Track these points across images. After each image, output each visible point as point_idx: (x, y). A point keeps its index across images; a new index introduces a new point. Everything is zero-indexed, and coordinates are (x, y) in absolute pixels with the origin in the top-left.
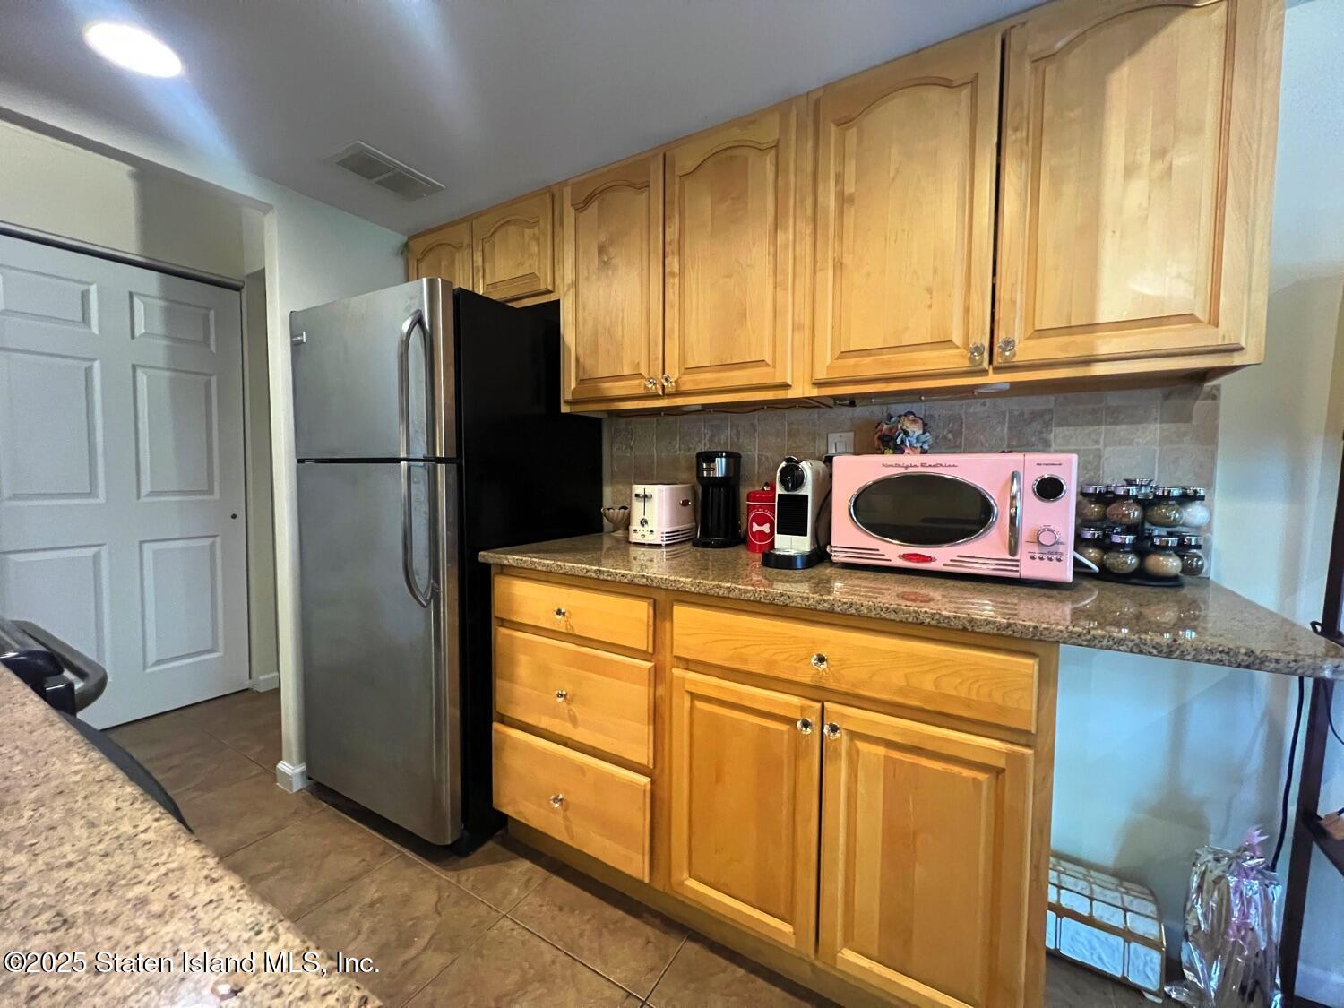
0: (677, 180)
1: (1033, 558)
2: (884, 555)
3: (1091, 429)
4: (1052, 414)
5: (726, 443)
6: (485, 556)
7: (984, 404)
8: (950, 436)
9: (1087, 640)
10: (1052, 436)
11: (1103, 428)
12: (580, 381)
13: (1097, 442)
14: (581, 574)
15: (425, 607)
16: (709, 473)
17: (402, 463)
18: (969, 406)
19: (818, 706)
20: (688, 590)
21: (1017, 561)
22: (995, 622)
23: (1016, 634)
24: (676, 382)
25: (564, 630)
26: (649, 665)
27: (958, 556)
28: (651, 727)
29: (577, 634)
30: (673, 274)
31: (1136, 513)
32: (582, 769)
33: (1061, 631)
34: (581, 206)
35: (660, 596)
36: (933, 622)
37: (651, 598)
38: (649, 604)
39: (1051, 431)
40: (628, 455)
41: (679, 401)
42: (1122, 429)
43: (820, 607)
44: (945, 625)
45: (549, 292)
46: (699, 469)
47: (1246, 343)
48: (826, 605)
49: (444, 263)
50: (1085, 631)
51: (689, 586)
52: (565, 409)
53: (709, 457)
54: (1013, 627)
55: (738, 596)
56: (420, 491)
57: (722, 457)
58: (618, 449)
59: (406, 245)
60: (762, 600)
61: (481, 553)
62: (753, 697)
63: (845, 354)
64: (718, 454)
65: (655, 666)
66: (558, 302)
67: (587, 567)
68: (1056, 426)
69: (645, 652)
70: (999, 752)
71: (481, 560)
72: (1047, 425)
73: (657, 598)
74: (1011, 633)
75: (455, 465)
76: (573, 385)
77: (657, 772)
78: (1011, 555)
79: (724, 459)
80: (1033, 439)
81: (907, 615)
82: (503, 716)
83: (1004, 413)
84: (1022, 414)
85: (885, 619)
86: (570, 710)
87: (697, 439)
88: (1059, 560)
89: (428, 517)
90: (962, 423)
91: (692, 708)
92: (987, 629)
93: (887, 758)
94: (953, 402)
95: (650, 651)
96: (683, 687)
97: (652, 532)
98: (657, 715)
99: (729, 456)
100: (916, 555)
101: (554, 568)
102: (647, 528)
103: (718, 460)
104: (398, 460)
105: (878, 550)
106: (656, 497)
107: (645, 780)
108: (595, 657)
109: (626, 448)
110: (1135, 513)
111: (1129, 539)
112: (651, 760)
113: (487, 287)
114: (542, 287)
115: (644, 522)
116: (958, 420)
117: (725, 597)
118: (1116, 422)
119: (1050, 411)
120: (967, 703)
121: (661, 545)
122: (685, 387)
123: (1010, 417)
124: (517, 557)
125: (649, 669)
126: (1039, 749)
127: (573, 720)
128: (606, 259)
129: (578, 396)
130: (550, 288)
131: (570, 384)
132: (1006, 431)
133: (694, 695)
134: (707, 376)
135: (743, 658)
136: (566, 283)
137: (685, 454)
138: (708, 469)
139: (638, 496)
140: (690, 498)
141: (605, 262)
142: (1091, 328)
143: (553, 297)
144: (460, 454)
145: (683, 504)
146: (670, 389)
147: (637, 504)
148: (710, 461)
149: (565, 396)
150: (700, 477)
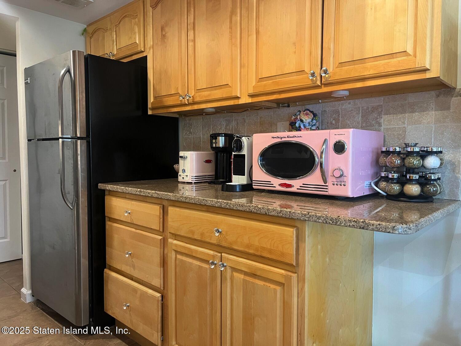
1: (333, 184)
2: (273, 184)
3: (401, 116)
4: (382, 108)
5: (232, 129)
6: (101, 186)
7: (350, 103)
8: (334, 122)
9: (307, 218)
10: (382, 120)
11: (407, 115)
12: (155, 98)
13: (404, 123)
14: (134, 193)
15: (72, 209)
16: (216, 145)
17: (60, 139)
18: (342, 105)
19: (220, 254)
20: (171, 199)
21: (327, 186)
22: (276, 210)
23: (283, 215)
24: (193, 97)
25: (130, 222)
26: (161, 237)
27: (303, 184)
28: (162, 269)
29: (134, 223)
30: (191, 40)
31: (399, 161)
32: (135, 290)
33: (299, 213)
34: (154, 6)
35: (165, 203)
36: (255, 211)
37: (161, 204)
38: (160, 207)
39: (382, 117)
40: (190, 137)
41: (196, 107)
42: (416, 115)
43: (216, 205)
44: (259, 212)
45: (142, 52)
46: (212, 143)
47: (430, 66)
48: (219, 204)
49: (100, 39)
50: (307, 213)
51: (172, 197)
52: (150, 112)
53: (214, 137)
54: (282, 212)
55: (189, 201)
56: (69, 153)
57: (222, 136)
58: (186, 134)
59: (85, 30)
60: (197, 203)
61: (99, 184)
62: (196, 251)
63: (262, 79)
64: (219, 135)
65: (164, 238)
66: (146, 57)
67: (136, 189)
68: (385, 114)
69: (159, 231)
70: (282, 275)
71: (99, 188)
72: (380, 114)
73: (164, 204)
74: (281, 215)
75: (85, 141)
76: (152, 100)
77: (165, 291)
78: (325, 184)
79: (223, 138)
80: (373, 122)
81: (246, 208)
82: (110, 266)
83: (359, 108)
84: (368, 108)
85: (239, 210)
86: (133, 261)
87: (220, 127)
88: (344, 185)
89: (73, 166)
90: (339, 114)
91: (176, 257)
92: (272, 214)
93: (244, 280)
94: (336, 103)
95: (161, 230)
96: (172, 248)
97: (187, 176)
98: (164, 263)
99: (226, 135)
100: (285, 184)
101: (125, 191)
102: (185, 174)
103: (220, 138)
104: (57, 139)
105: (270, 182)
106: (189, 159)
107: (159, 295)
108: (142, 234)
109: (189, 133)
110: (397, 161)
111: (396, 176)
112: (162, 285)
113: (117, 50)
114: (139, 50)
115: (184, 171)
116: (337, 112)
117: (184, 202)
118: (413, 112)
119: (382, 106)
120: (270, 251)
121: (192, 183)
122: (197, 99)
123: (362, 110)
124: (111, 186)
125: (161, 239)
126: (300, 274)
127: (134, 267)
128: (164, 34)
129: (157, 105)
130: (143, 50)
131: (151, 99)
132: (360, 118)
133: (177, 252)
134: (206, 93)
135: (193, 232)
136: (149, 46)
137: (204, 135)
138: (216, 143)
139: (181, 157)
140: (213, 158)
141: (164, 35)
142: (363, 60)
143: (144, 54)
144: (88, 135)
145: (208, 161)
146: (191, 101)
147: (181, 161)
148: (216, 139)
149: (149, 106)
150: (212, 147)
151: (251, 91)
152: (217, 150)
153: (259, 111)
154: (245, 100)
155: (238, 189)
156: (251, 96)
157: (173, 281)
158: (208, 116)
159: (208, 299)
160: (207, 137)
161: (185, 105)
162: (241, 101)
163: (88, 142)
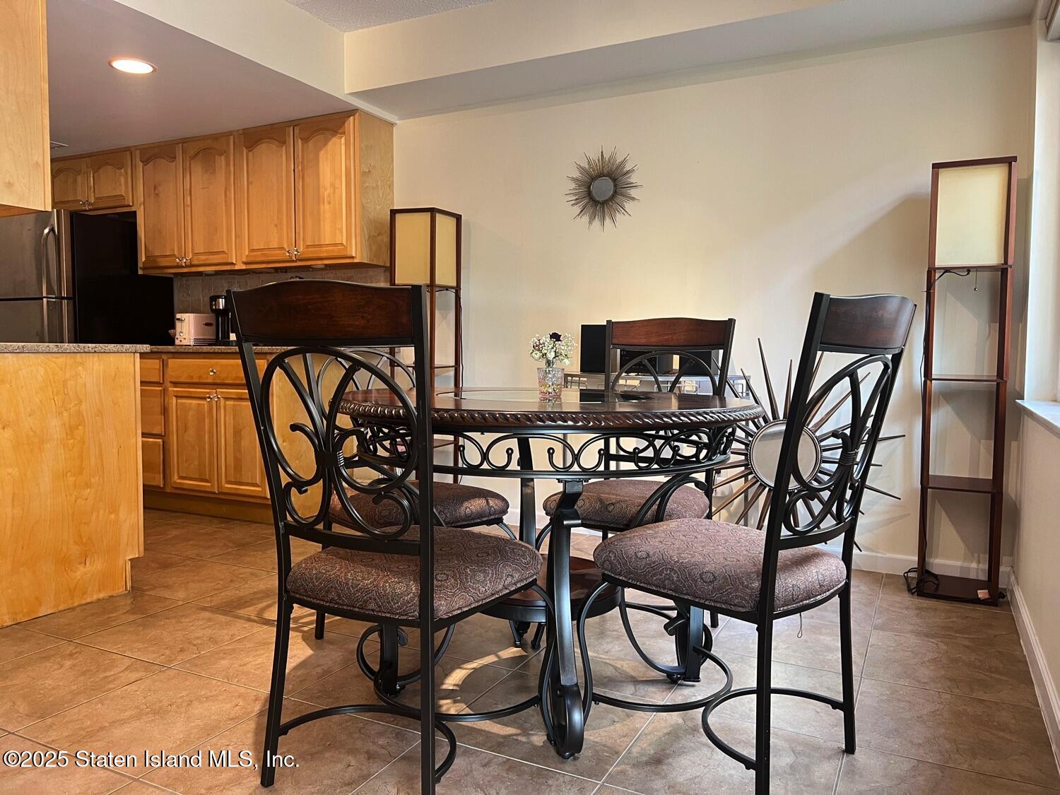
0: (188, 158)
5: (223, 291)
12: (147, 257)
16: (216, 307)
17: (44, 299)
19: (215, 391)
20: (171, 351)
24: (190, 260)
26: (161, 388)
30: (188, 206)
34: (145, 162)
38: (160, 361)
41: (194, 269)
45: (130, 206)
46: (211, 306)
47: (356, 254)
52: (140, 272)
53: (214, 299)
55: (187, 352)
57: (222, 298)
58: (182, 296)
62: (195, 392)
63: (255, 251)
64: (219, 297)
65: (164, 389)
66: (135, 212)
69: (159, 384)
73: (163, 358)
75: (71, 301)
76: (144, 259)
77: (167, 435)
91: (177, 403)
95: (161, 382)
96: (172, 395)
97: (185, 338)
98: (165, 410)
102: (183, 336)
103: (221, 300)
104: (42, 299)
107: (160, 441)
109: (187, 295)
112: (163, 431)
113: (96, 198)
114: (126, 203)
115: (181, 334)
122: (195, 262)
125: (161, 391)
129: (146, 265)
130: (131, 204)
131: (142, 258)
133: (177, 397)
134: (203, 257)
135: (192, 377)
136: (139, 202)
137: (204, 297)
138: (215, 305)
139: (179, 319)
140: (214, 322)
141: (157, 194)
142: (320, 246)
143: (133, 209)
144: (74, 295)
145: (207, 324)
146: (188, 263)
147: (178, 324)
148: (215, 301)
149: (140, 265)
150: (212, 309)
151: (244, 260)
152: (218, 313)
153: (261, 275)
154: (240, 266)
155: (234, 344)
156: (245, 263)
157: (175, 423)
158: (208, 277)
159: (207, 428)
160: (207, 299)
161: (182, 267)
162: (237, 268)
163: (74, 303)
